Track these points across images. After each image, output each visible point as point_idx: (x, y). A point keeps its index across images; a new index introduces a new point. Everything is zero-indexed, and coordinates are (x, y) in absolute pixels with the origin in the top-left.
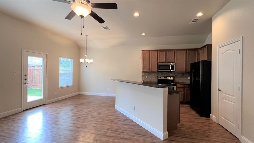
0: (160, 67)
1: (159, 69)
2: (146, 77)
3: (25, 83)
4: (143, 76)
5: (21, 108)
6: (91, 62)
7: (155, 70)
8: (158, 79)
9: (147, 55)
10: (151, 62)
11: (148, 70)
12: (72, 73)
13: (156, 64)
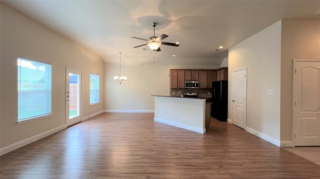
0: (187, 84)
1: (186, 86)
2: (174, 93)
3: (68, 100)
4: (171, 92)
5: (65, 125)
6: (125, 79)
7: (183, 86)
8: (185, 95)
9: (175, 74)
10: (179, 80)
11: (176, 87)
12: (98, 89)
13: (183, 81)
